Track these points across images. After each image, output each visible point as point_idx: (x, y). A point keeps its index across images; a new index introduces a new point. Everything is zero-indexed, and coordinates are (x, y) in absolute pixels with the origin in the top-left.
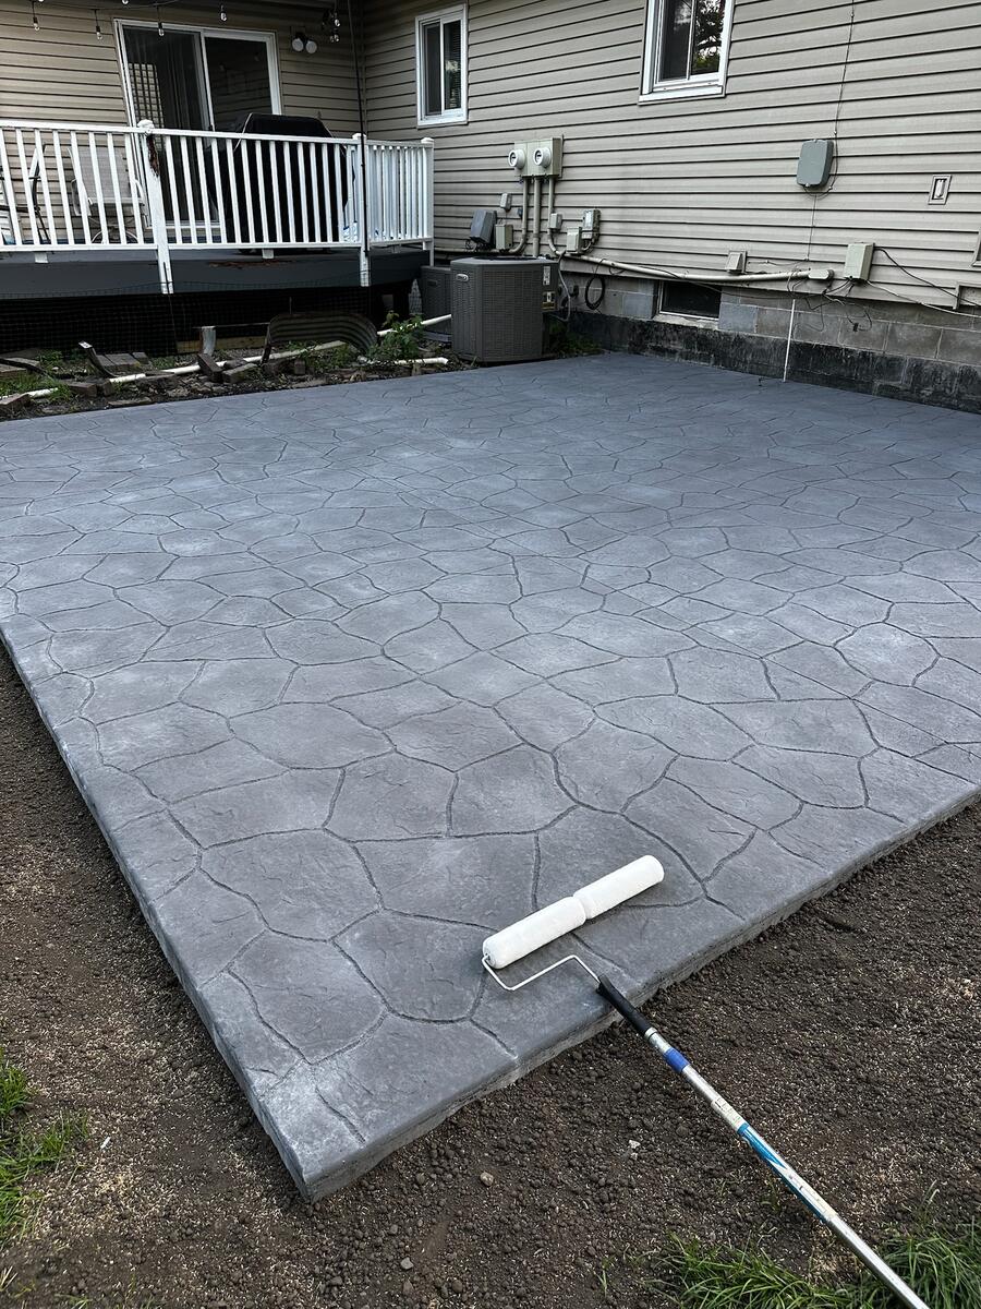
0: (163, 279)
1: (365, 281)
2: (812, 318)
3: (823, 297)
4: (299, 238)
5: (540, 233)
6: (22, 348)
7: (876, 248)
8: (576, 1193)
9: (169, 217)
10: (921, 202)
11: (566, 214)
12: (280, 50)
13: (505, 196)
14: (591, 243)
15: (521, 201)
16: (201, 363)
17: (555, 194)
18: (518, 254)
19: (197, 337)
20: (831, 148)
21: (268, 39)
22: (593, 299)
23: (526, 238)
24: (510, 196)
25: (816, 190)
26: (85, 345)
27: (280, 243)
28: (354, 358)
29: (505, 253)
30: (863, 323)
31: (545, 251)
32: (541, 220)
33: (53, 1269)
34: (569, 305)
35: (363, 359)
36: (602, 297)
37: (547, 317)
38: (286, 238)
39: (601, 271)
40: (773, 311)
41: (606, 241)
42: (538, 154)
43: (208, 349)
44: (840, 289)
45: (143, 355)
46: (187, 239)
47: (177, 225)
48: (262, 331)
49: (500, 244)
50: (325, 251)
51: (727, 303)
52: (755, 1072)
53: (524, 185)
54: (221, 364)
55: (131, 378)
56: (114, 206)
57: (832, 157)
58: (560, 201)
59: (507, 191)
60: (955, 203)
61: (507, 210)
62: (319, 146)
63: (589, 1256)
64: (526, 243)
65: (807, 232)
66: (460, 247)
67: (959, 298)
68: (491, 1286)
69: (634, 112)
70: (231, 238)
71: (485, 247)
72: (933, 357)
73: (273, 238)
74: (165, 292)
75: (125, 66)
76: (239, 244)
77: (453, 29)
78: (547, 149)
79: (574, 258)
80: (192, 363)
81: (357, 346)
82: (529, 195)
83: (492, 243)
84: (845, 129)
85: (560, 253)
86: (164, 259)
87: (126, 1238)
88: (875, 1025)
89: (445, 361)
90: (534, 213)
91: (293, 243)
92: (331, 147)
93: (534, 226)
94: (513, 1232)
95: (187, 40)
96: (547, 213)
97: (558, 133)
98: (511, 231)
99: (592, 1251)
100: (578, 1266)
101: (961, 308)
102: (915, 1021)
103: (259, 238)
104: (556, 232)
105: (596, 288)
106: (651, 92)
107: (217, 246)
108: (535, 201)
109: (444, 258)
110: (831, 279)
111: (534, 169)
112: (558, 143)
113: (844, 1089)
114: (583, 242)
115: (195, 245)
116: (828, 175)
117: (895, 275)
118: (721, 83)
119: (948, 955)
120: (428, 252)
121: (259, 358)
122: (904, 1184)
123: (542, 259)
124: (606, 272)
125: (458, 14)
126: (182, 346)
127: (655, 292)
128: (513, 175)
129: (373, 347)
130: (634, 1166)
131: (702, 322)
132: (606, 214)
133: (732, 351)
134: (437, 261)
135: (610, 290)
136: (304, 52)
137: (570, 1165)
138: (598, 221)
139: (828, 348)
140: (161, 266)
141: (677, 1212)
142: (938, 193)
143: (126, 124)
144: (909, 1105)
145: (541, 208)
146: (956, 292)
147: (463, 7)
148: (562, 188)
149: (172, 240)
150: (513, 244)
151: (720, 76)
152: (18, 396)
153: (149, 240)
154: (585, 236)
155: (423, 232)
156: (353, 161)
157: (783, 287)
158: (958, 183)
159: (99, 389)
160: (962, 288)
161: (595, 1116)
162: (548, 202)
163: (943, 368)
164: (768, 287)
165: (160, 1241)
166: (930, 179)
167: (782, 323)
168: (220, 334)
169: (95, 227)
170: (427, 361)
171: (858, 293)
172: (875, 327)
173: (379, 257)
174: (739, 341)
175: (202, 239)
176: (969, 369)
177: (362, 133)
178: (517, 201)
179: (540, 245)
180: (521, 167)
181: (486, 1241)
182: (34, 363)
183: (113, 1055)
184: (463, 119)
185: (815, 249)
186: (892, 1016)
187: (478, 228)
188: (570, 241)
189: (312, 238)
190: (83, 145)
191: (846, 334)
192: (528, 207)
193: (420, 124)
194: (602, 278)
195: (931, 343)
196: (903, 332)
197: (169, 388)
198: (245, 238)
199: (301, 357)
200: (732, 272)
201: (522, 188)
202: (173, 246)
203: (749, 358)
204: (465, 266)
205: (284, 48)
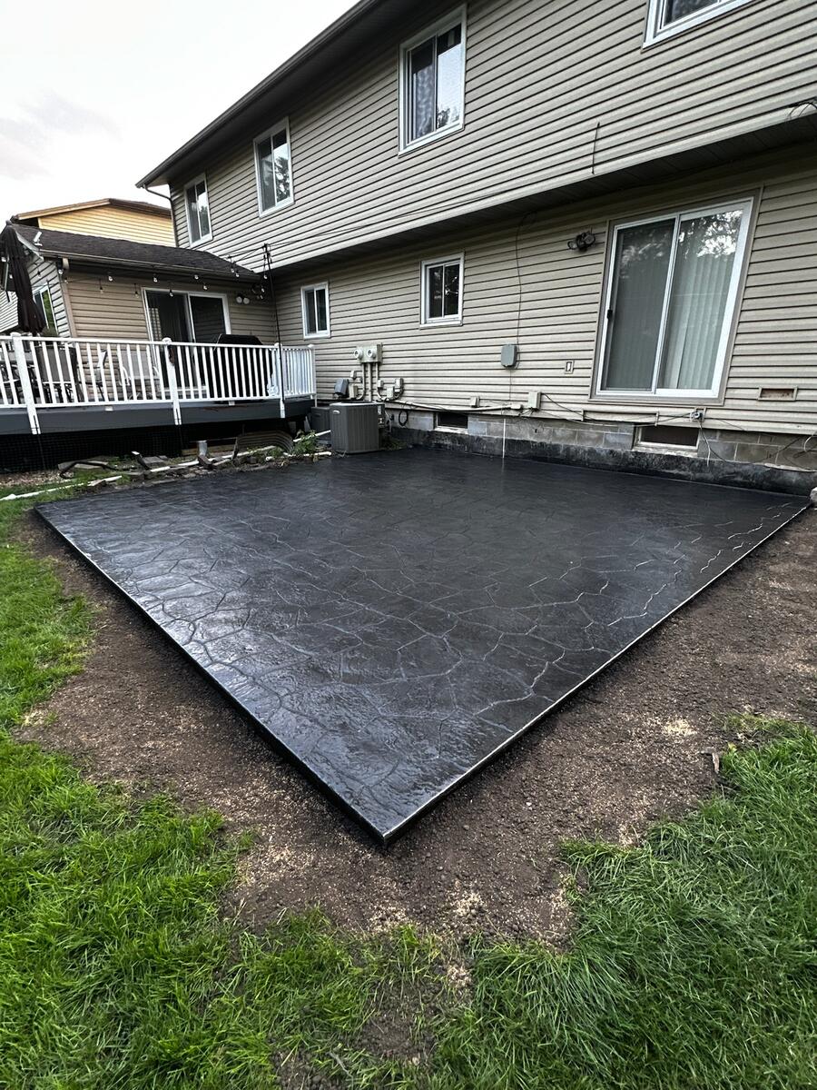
0: (176, 418)
1: (283, 415)
2: (514, 427)
3: (519, 418)
4: (248, 394)
5: (372, 390)
6: (97, 455)
7: (542, 394)
8: (508, 828)
9: (179, 385)
10: (561, 372)
11: (385, 380)
12: (229, 303)
13: (352, 372)
14: (400, 394)
15: (362, 374)
16: (200, 459)
17: (379, 371)
18: (361, 399)
19: (195, 446)
20: (516, 349)
21: (223, 297)
22: (403, 421)
23: (365, 392)
24: (355, 372)
25: (511, 368)
26: (136, 453)
27: (238, 398)
28: (282, 454)
29: (354, 400)
30: (539, 429)
31: (375, 398)
32: (372, 383)
33: (263, 897)
34: (390, 424)
35: (286, 454)
36: (407, 420)
37: (381, 430)
38: (241, 395)
39: (406, 407)
40: (495, 425)
41: (407, 393)
42: (369, 352)
43: (202, 452)
44: (527, 413)
45: (165, 457)
46: (188, 396)
47: (184, 389)
48: (233, 442)
49: (352, 395)
50: (261, 401)
51: (470, 421)
52: (574, 767)
53: (363, 367)
54: (211, 460)
55: (162, 469)
56: (139, 380)
57: (517, 353)
58: (382, 374)
59: (354, 369)
60: (576, 373)
61: (354, 378)
62: (257, 350)
63: (523, 852)
64: (365, 395)
65: (508, 387)
66: (330, 397)
67: (584, 416)
68: (482, 872)
69: (418, 332)
70: (212, 396)
71: (344, 397)
72: (574, 444)
73: (234, 395)
74: (177, 424)
75: (147, 310)
76: (216, 398)
77: (321, 293)
78: (374, 350)
79: (391, 401)
80: (194, 460)
81: (282, 448)
82: (366, 371)
83: (347, 395)
84: (522, 340)
85: (384, 399)
86: (176, 407)
87: (297, 879)
88: (622, 742)
89: (330, 454)
90: (369, 380)
91: (245, 397)
92: (264, 350)
93: (369, 386)
94: (485, 848)
95: (180, 298)
96: (375, 380)
97: (379, 342)
98: (357, 389)
99: (523, 850)
100: (520, 857)
101: (585, 420)
102: (639, 738)
103: (227, 395)
104: (380, 389)
105: (404, 415)
106: (425, 323)
107: (205, 400)
108: (369, 374)
109: (323, 403)
110: (522, 409)
111: (368, 359)
112: (379, 347)
113: (615, 770)
114: (395, 394)
115: (193, 399)
116: (516, 361)
117: (552, 406)
118: (460, 319)
119: (646, 708)
120: (314, 400)
121: (230, 456)
122: (652, 805)
123: (375, 403)
124: (408, 408)
125: (324, 286)
126: (185, 452)
127: (434, 417)
128: (357, 362)
129: (291, 449)
130: (531, 813)
131: (459, 431)
132: (406, 380)
133: (476, 444)
134: (319, 405)
135: (411, 416)
136: (243, 303)
137: (503, 817)
138: (403, 383)
139: (524, 441)
140: (175, 411)
141: (556, 829)
142: (569, 368)
143: (148, 339)
144: (645, 773)
145: (372, 377)
146: (582, 413)
147: (326, 283)
148: (382, 368)
149: (180, 397)
150: (358, 395)
151: (459, 316)
152: (99, 481)
153: (168, 397)
154: (396, 391)
155: (310, 390)
156: (276, 357)
157: (499, 413)
158: (577, 364)
159: (145, 476)
160: (585, 411)
161: (508, 795)
162: (376, 374)
163: (579, 448)
164: (492, 413)
165: (314, 877)
166: (564, 362)
167: (500, 430)
168: (209, 444)
169: (129, 391)
170: (321, 454)
171: (535, 415)
172: (545, 431)
173: (290, 404)
174: (479, 439)
175: (196, 396)
176: (592, 448)
177: (279, 342)
178: (359, 374)
179: (372, 395)
180: (361, 358)
181: (474, 853)
182: (105, 464)
183: (262, 798)
184: (328, 335)
185: (513, 395)
186: (629, 737)
187: (339, 388)
188: (389, 394)
189: (255, 394)
190: (124, 350)
191: (531, 435)
192: (365, 377)
193: (305, 337)
194: (406, 411)
195: (573, 437)
196: (559, 432)
197: (185, 473)
198: (220, 395)
199: (254, 455)
200: (473, 407)
201: (362, 368)
202: (181, 400)
203: (485, 447)
204: (337, 406)
205: (232, 301)
